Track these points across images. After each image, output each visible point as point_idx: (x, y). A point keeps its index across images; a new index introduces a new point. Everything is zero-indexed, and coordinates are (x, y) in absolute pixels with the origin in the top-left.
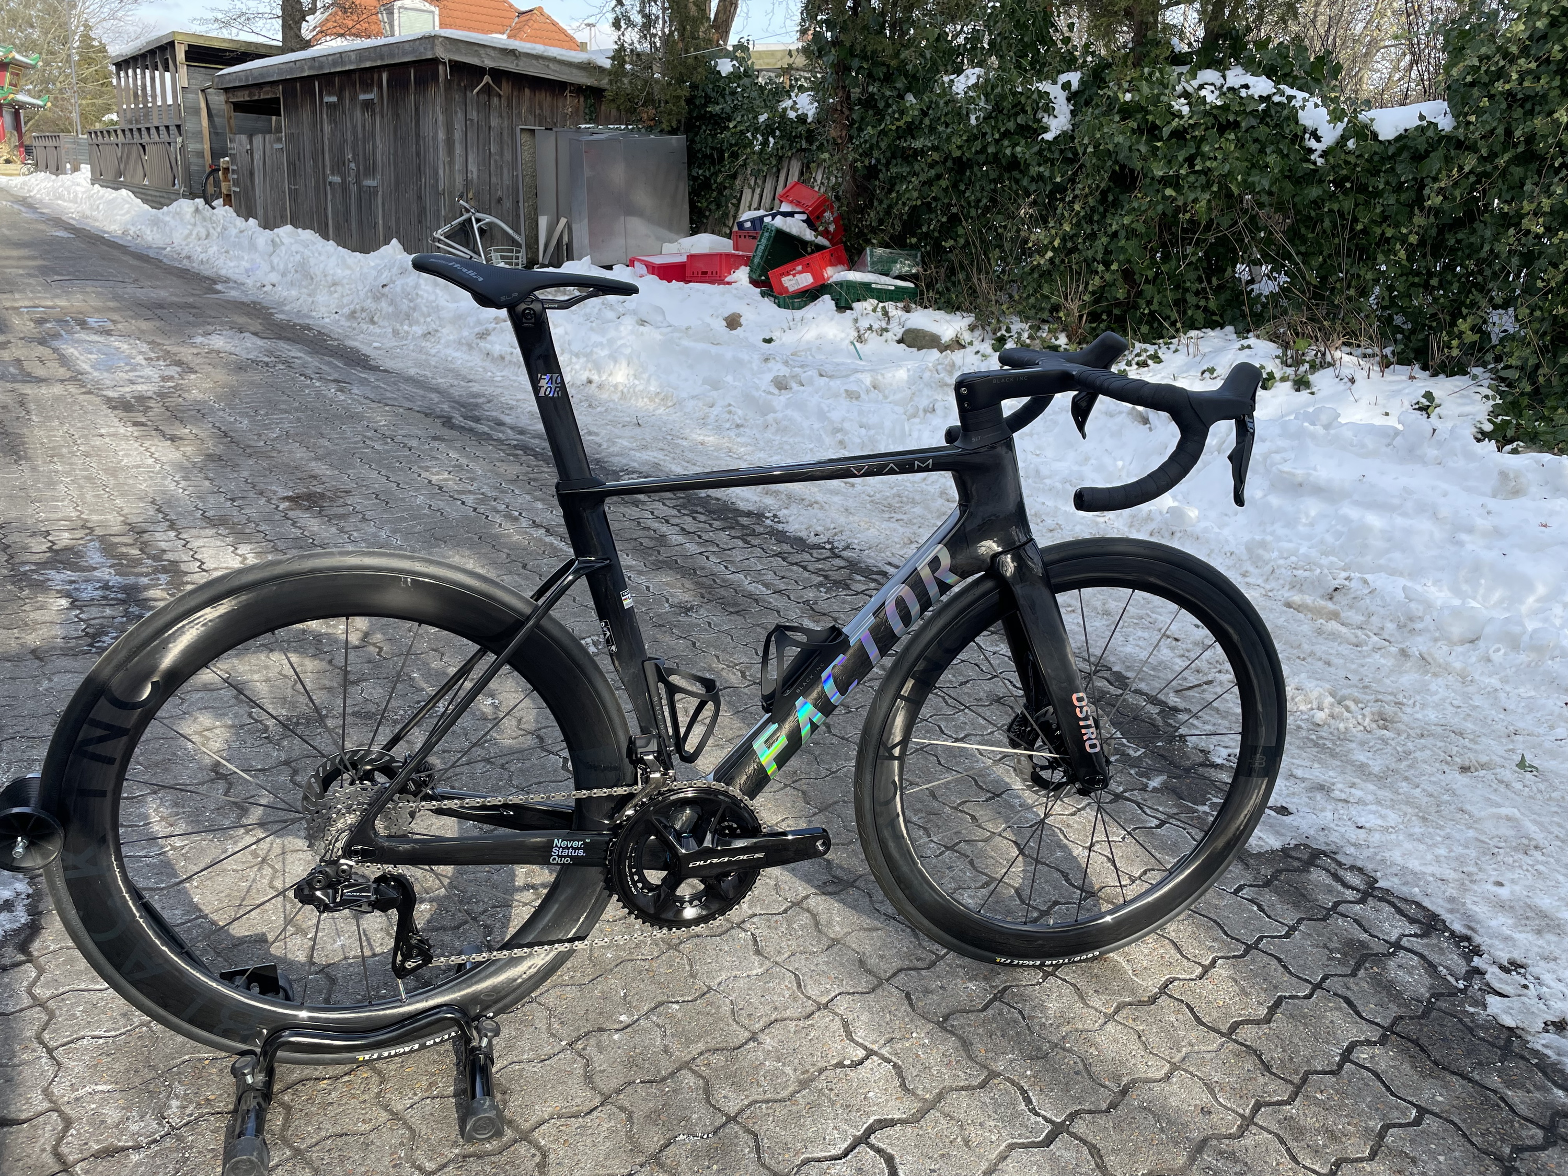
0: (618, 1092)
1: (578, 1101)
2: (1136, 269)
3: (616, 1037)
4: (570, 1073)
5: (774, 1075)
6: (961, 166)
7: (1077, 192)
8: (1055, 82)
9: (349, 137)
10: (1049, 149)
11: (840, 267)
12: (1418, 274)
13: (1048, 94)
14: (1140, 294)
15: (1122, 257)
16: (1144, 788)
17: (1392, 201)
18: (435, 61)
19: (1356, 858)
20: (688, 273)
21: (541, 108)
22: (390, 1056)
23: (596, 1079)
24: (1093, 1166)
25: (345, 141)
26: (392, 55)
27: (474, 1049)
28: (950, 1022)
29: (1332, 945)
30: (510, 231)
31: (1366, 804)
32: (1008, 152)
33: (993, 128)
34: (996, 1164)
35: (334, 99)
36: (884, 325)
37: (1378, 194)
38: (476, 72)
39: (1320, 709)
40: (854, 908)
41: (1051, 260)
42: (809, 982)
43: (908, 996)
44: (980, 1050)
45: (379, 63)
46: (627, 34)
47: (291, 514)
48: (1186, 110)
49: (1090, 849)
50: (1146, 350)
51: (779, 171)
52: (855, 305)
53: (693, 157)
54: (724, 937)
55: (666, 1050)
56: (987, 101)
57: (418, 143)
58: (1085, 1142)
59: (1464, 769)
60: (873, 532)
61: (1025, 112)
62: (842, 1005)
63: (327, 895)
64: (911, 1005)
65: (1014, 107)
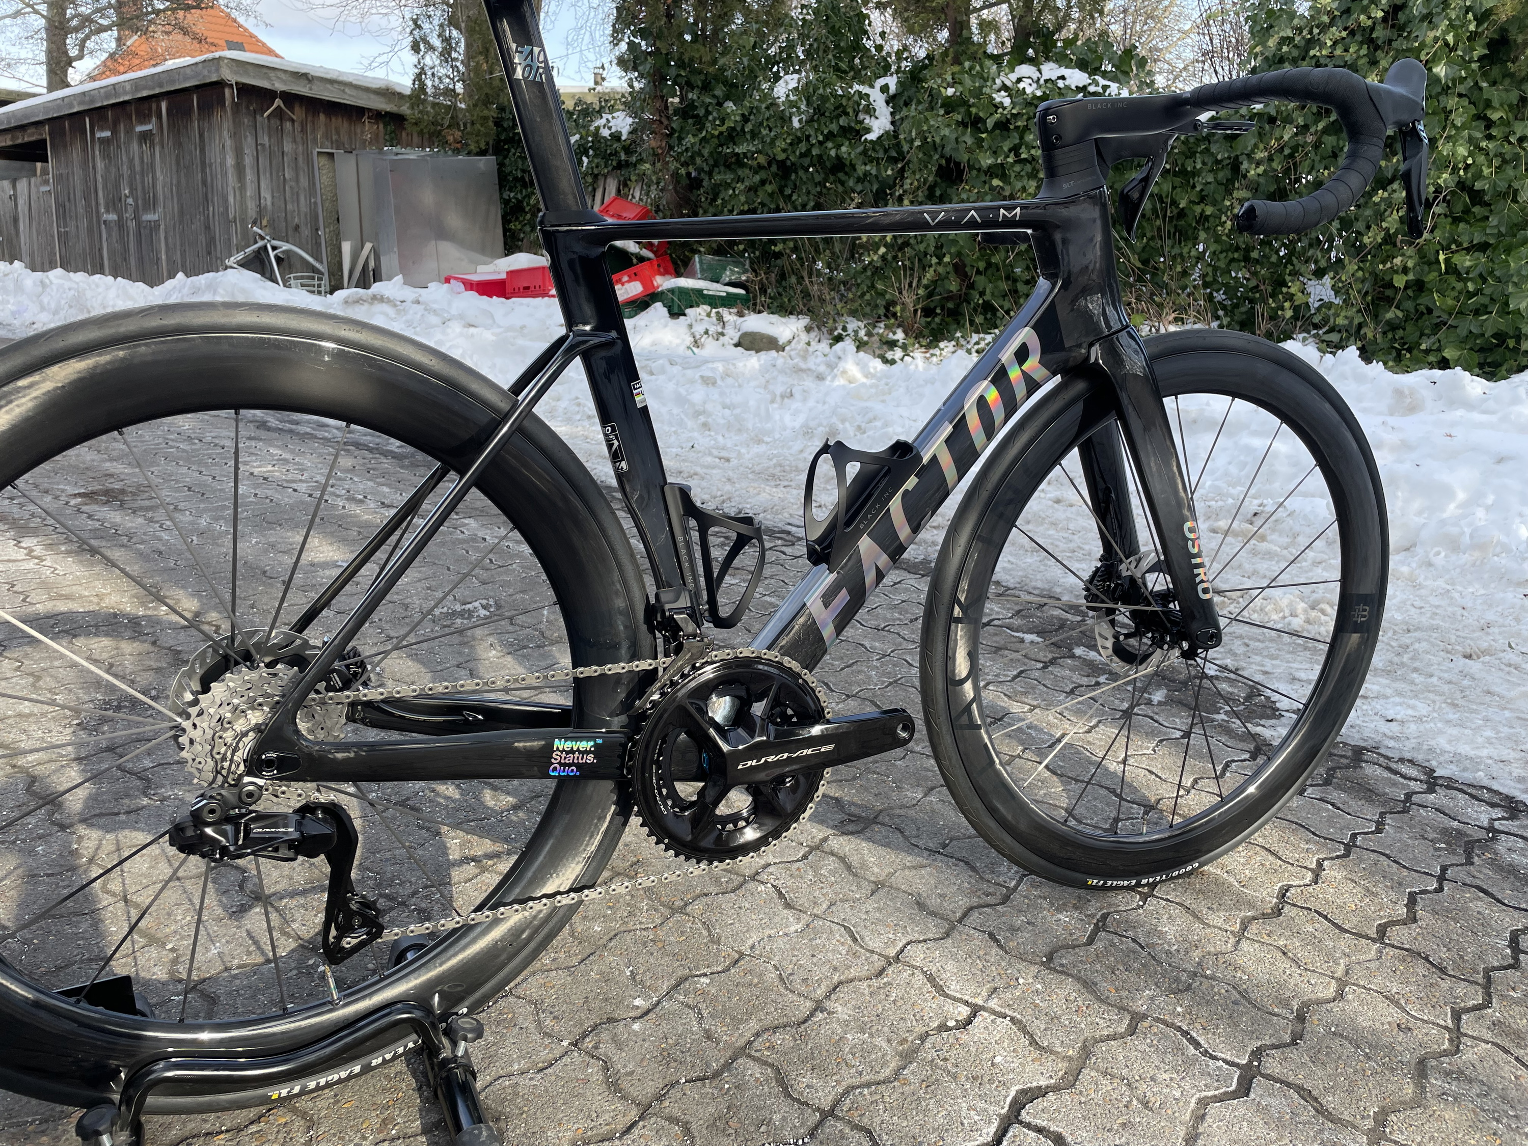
0: (660, 1098)
1: (607, 1117)
2: (968, 261)
3: (636, 1026)
4: (586, 1081)
5: (865, 1051)
6: (785, 170)
7: (907, 187)
8: (872, 86)
9: (125, 170)
10: (874, 149)
11: (668, 277)
12: (1237, 249)
13: (868, 95)
14: (971, 286)
15: (953, 250)
16: (1149, 703)
17: (1210, 179)
18: (220, 85)
19: (1400, 750)
20: (509, 289)
21: (338, 133)
22: (318, 1088)
23: (624, 1084)
24: (1313, 1112)
25: (121, 176)
26: (173, 82)
27: (446, 1061)
28: (1057, 961)
29: (1432, 836)
30: (310, 259)
31: (1387, 698)
32: (833, 153)
33: (817, 130)
34: (1195, 1128)
35: (108, 134)
36: (720, 330)
37: (1195, 173)
38: (267, 95)
39: (1293, 615)
40: (887, 845)
41: (883, 258)
42: (865, 933)
43: (992, 936)
44: (1106, 987)
45: (157, 91)
46: (428, 58)
47: (84, 508)
48: (1007, 102)
49: (1124, 762)
50: (984, 339)
51: (594, 190)
52: (688, 311)
53: (504, 180)
54: (740, 892)
55: (708, 1036)
56: (808, 105)
57: (203, 171)
58: (1289, 1085)
59: (1469, 657)
60: (764, 497)
61: (847, 114)
62: (917, 955)
63: (224, 834)
64: (1000, 946)
65: (836, 108)
